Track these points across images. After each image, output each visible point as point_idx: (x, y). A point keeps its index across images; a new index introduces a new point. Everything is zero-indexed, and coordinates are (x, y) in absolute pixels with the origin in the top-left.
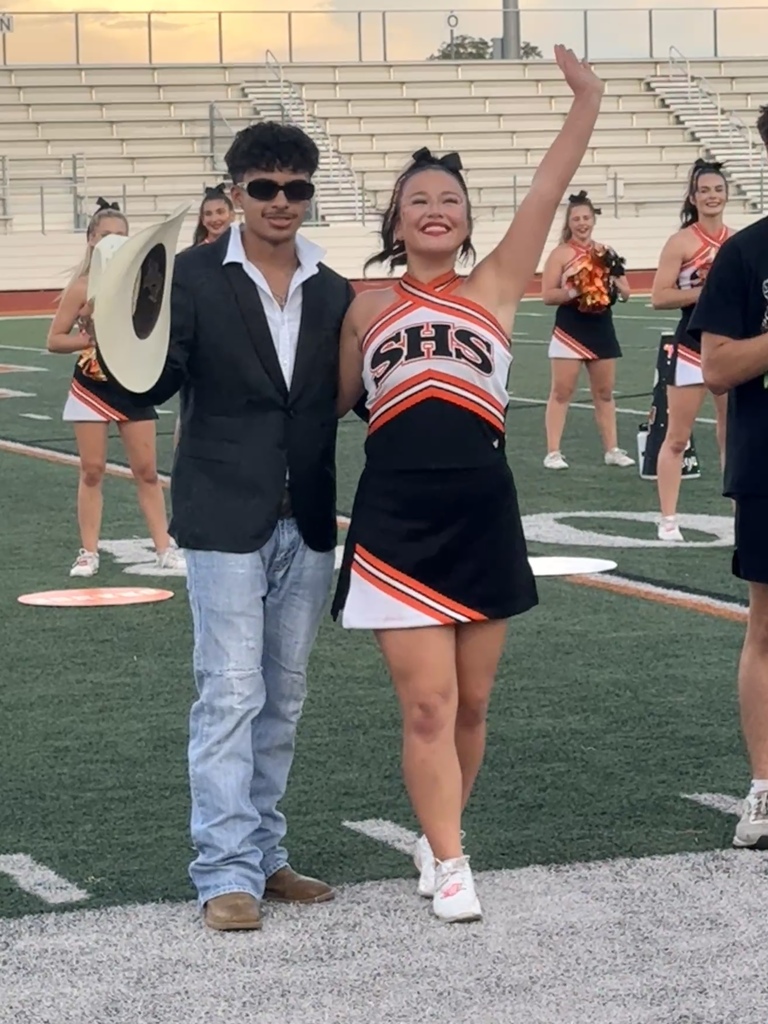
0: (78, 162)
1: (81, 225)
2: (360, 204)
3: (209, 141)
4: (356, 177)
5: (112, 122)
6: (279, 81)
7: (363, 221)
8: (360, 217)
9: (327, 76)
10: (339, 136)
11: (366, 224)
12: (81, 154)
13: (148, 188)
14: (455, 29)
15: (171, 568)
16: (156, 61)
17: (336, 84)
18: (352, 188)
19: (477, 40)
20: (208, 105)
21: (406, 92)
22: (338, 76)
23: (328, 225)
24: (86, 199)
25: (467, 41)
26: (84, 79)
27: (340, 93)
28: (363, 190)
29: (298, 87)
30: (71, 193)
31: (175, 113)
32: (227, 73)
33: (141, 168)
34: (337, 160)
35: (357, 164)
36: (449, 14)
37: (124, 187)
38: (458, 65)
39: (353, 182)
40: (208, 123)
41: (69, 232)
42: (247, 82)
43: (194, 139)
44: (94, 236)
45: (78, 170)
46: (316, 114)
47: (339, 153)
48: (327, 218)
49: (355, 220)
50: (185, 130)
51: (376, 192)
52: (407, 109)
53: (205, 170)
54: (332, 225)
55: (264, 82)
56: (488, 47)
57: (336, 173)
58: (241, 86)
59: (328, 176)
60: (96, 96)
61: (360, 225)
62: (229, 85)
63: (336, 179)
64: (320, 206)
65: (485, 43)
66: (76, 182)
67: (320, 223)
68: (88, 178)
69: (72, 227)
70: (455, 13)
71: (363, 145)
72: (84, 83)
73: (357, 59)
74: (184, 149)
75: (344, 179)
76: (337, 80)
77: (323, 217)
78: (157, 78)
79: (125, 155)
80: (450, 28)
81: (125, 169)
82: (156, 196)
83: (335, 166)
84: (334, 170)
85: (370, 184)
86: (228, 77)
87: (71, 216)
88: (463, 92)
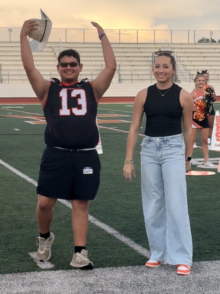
0: (120, 66)
1: (120, 81)
2: (189, 78)
3: (152, 61)
4: (188, 71)
5: (128, 57)
6: (169, 47)
7: (190, 82)
8: (189, 81)
9: (180, 46)
10: (183, 61)
11: (191, 83)
12: (121, 64)
13: (137, 73)
14: (212, 35)
15: (209, 166)
16: (139, 42)
17: (182, 48)
18: (187, 74)
19: (207, 39)
20: (152, 53)
21: (200, 50)
22: (183, 46)
23: (181, 83)
24: (122, 75)
25: (205, 39)
26: (121, 46)
27: (183, 50)
28: (190, 74)
29: (173, 49)
30: (118, 73)
31: (143, 54)
32: (156, 45)
33: (135, 68)
34: (183, 67)
35: (188, 68)
36: (211, 31)
37: (132, 72)
38: (213, 44)
39: (187, 72)
40: (152, 57)
41: (117, 83)
42: (161, 47)
43: (148, 61)
44: (196, 81)
45: (120, 68)
46: (178, 55)
47: (183, 65)
48: (181, 81)
49: (187, 82)
50: (146, 59)
51: (192, 75)
52: (200, 55)
53: (150, 69)
54: (182, 83)
55: (165, 47)
56: (210, 41)
57: (183, 70)
58: (159, 48)
59: (181, 71)
60: (124, 50)
61: (189, 83)
62: (156, 48)
63: (183, 71)
64: (179, 78)
65: (209, 40)
66: (119, 71)
67: (179, 82)
68: (123, 70)
69: (118, 82)
70: (212, 31)
71: (189, 63)
72: (121, 47)
73: (188, 42)
74: (146, 63)
75: (185, 71)
76: (183, 47)
77: (180, 81)
78: (139, 46)
79: (131, 65)
80: (211, 35)
81: (131, 68)
82: (139, 75)
83: (183, 68)
84: (182, 69)
85: (192, 73)
86: (156, 46)
87: (118, 79)
88: (214, 51)
